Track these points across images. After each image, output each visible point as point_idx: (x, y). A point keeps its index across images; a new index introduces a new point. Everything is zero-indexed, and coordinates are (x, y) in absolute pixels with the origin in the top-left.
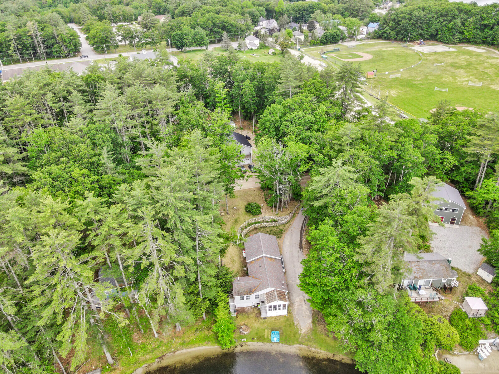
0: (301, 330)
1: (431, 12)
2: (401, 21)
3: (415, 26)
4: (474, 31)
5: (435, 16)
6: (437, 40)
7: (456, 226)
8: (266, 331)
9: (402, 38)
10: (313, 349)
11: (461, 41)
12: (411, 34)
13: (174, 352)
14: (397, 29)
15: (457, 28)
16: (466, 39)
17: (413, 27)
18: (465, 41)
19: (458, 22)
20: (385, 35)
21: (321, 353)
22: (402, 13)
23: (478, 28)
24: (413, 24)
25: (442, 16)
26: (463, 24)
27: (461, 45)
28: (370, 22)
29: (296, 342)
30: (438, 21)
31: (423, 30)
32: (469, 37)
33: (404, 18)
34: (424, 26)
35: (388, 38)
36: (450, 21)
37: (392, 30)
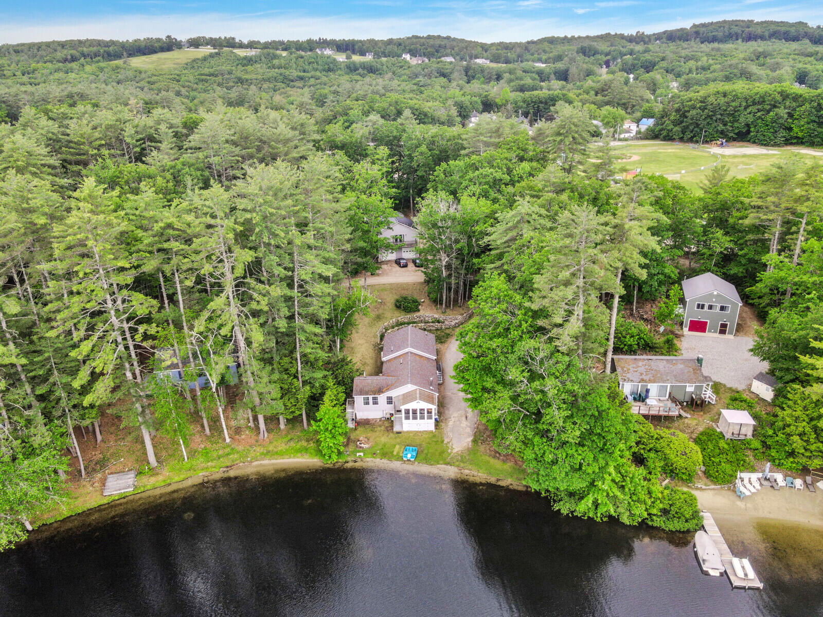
0: (452, 449)
1: (736, 98)
2: (689, 111)
3: (711, 119)
4: (811, 126)
5: (744, 104)
6: (749, 141)
7: (727, 336)
8: (397, 447)
9: (692, 137)
10: (467, 472)
11: (788, 142)
12: (705, 132)
13: (251, 462)
14: (684, 124)
15: (781, 121)
16: (797, 138)
17: (709, 120)
18: (795, 141)
19: (782, 112)
20: (664, 133)
21: (478, 475)
22: (691, 100)
23: (815, 122)
24: (709, 116)
25: (754, 103)
26: (790, 115)
27: (789, 148)
28: (643, 117)
29: (441, 462)
30: (748, 110)
31: (725, 125)
32: (800, 135)
33: (694, 108)
34: (727, 119)
35: (669, 138)
36: (768, 111)
37: (675, 126)
